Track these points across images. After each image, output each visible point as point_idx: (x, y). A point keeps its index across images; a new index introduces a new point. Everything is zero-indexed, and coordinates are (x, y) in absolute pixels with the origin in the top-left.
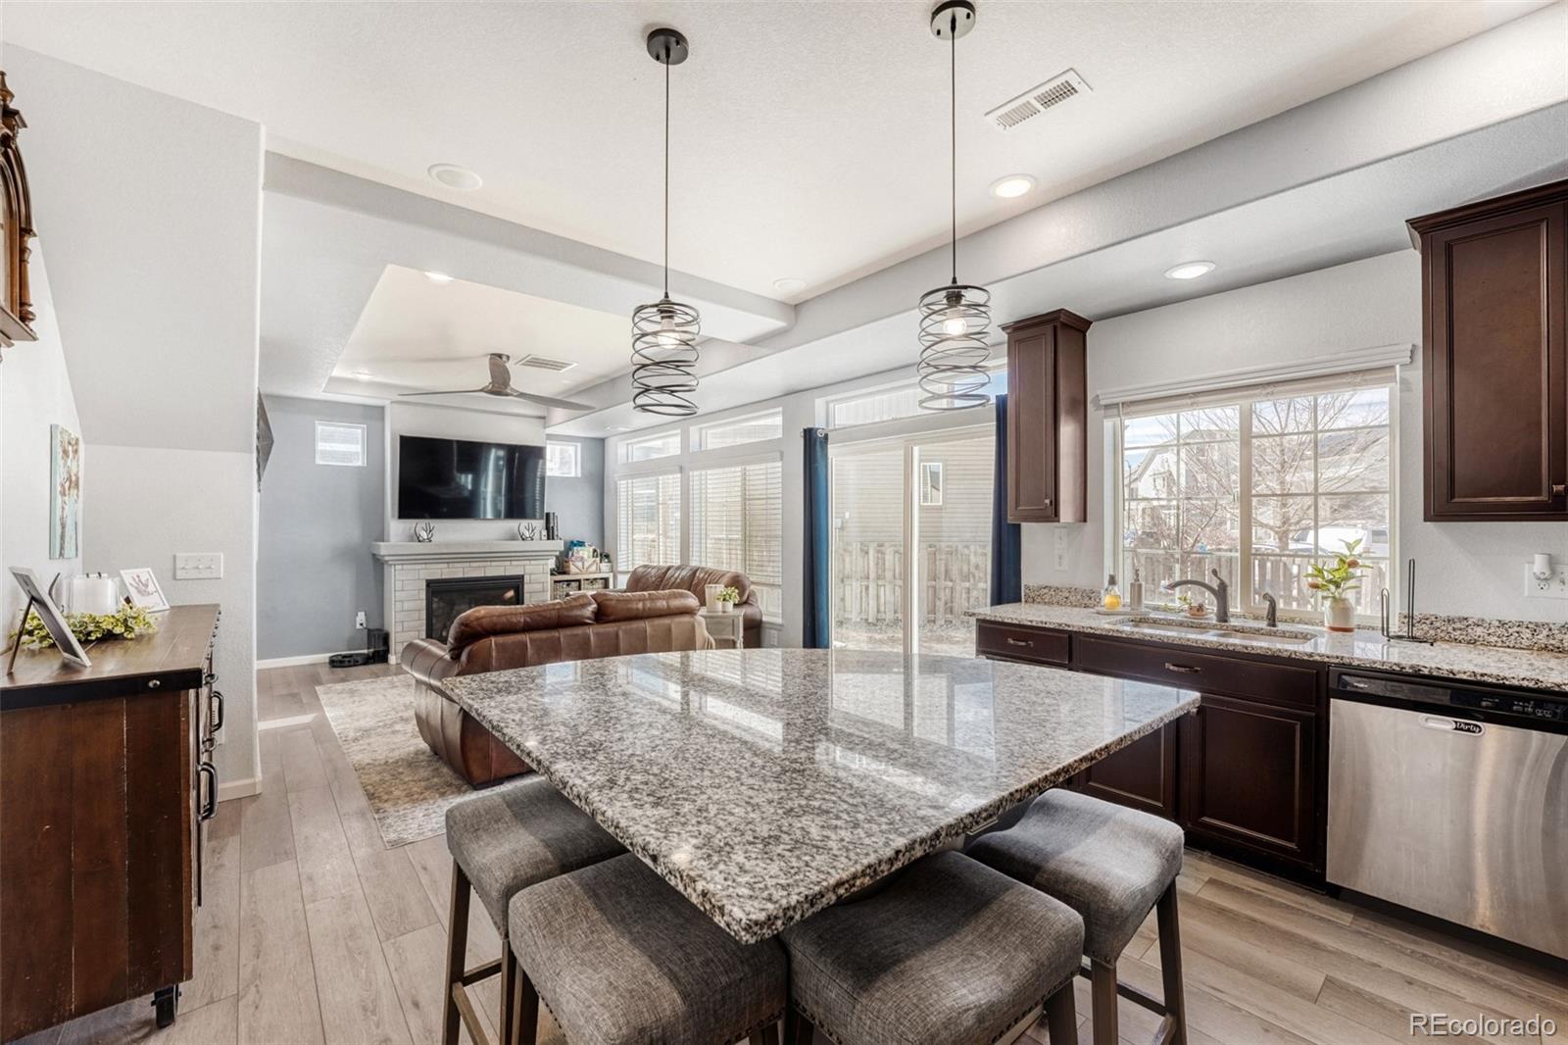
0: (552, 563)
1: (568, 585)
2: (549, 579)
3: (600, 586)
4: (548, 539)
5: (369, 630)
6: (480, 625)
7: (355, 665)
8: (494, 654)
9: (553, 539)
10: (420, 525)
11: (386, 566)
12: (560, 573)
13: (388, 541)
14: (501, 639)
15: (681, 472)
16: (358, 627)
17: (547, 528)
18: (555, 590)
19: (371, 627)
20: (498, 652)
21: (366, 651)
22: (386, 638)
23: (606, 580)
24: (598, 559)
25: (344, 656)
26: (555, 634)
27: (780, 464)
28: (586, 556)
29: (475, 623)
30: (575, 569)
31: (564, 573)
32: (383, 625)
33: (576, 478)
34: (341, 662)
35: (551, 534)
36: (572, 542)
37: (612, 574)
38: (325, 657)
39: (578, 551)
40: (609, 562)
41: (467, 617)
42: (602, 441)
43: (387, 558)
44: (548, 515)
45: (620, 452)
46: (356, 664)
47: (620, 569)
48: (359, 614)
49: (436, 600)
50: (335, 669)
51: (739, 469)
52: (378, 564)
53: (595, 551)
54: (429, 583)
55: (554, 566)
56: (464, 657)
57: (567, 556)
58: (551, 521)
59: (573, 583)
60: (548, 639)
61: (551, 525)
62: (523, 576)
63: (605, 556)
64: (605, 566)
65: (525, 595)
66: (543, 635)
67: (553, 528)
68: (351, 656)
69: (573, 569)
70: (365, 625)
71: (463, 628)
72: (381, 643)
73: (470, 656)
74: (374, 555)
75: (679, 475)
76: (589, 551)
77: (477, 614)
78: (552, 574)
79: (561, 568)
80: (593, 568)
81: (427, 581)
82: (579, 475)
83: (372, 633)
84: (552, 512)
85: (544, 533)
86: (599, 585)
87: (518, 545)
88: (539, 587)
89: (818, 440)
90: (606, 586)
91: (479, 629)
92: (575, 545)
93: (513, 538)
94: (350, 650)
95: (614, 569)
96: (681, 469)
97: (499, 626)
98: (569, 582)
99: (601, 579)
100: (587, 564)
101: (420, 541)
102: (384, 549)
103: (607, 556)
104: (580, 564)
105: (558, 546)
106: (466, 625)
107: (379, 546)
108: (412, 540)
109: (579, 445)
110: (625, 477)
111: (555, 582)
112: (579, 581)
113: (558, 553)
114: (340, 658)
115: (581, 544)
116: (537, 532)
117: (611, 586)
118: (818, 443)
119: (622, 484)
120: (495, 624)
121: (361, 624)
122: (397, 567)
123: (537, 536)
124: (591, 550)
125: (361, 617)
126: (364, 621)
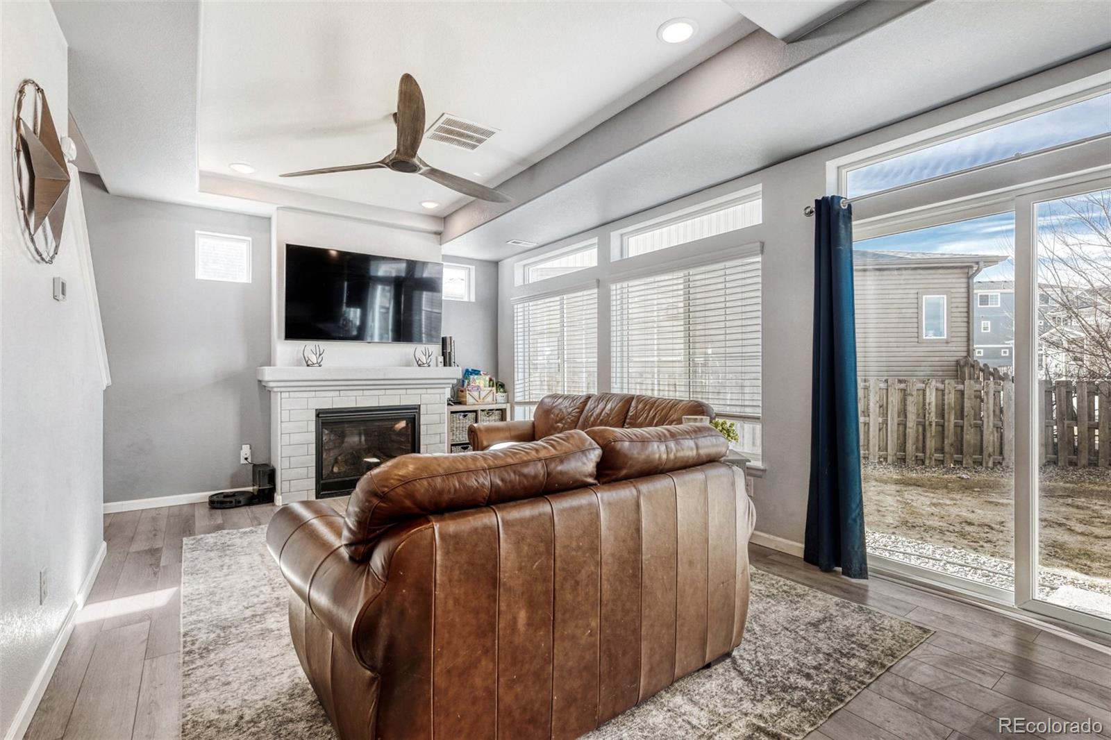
0: (448, 393)
1: (465, 416)
2: (446, 410)
3: (497, 418)
4: (445, 365)
5: (255, 466)
6: (411, 496)
7: (236, 507)
8: (439, 557)
9: (450, 365)
10: (308, 347)
11: (272, 395)
12: (455, 403)
13: (274, 365)
14: (453, 526)
15: (598, 287)
16: (243, 461)
17: (444, 354)
18: (452, 421)
19: (257, 462)
20: (447, 553)
21: (250, 489)
22: (271, 475)
23: (503, 411)
24: (494, 388)
25: (226, 496)
26: (543, 508)
27: (759, 259)
28: (482, 385)
29: (400, 491)
30: (471, 401)
31: (460, 403)
32: (270, 458)
33: (469, 302)
34: (222, 503)
35: (447, 360)
36: (467, 371)
37: (509, 405)
38: (204, 496)
39: (474, 380)
40: (505, 392)
41: (385, 477)
42: (496, 264)
43: (271, 384)
44: (444, 340)
45: (517, 275)
46: (238, 505)
47: (517, 399)
48: (244, 446)
49: (326, 432)
50: (214, 511)
51: (681, 274)
52: (264, 390)
53: (491, 380)
54: (319, 413)
55: (450, 397)
56: (378, 560)
57: (463, 386)
58: (448, 346)
59: (470, 414)
60: (533, 518)
61: (448, 351)
62: (419, 406)
63: (501, 386)
64: (500, 396)
65: (422, 427)
66: (526, 512)
67: (450, 353)
68: (234, 494)
69: (469, 400)
70: (249, 460)
71: (376, 501)
72: (267, 480)
73: (392, 563)
74: (260, 381)
75: (596, 291)
76: (485, 380)
77: (402, 472)
78: (449, 404)
79: (457, 398)
80: (490, 399)
81: (316, 410)
82: (473, 299)
83: (259, 469)
84: (448, 336)
85: (441, 359)
86: (497, 415)
87: (415, 372)
88: (436, 418)
89: (841, 213)
90: (503, 418)
91: (408, 503)
92: (471, 374)
93: (408, 365)
94: (232, 488)
95: (510, 399)
96: (598, 283)
97: (446, 497)
98: (465, 413)
99: (497, 410)
100: (483, 394)
101: (308, 366)
102: (268, 374)
103: (502, 386)
104: (476, 394)
105: (455, 373)
106: (383, 497)
107: (262, 370)
108: (299, 364)
109: (473, 268)
110: (523, 300)
111: (452, 412)
112: (475, 411)
113: (455, 381)
114: (221, 499)
115: (476, 372)
116: (433, 357)
117: (508, 419)
118: (841, 217)
119: (519, 308)
120: (441, 493)
121: (246, 459)
122: (284, 395)
123: (433, 363)
124: (488, 378)
125: (246, 451)
126: (248, 455)
